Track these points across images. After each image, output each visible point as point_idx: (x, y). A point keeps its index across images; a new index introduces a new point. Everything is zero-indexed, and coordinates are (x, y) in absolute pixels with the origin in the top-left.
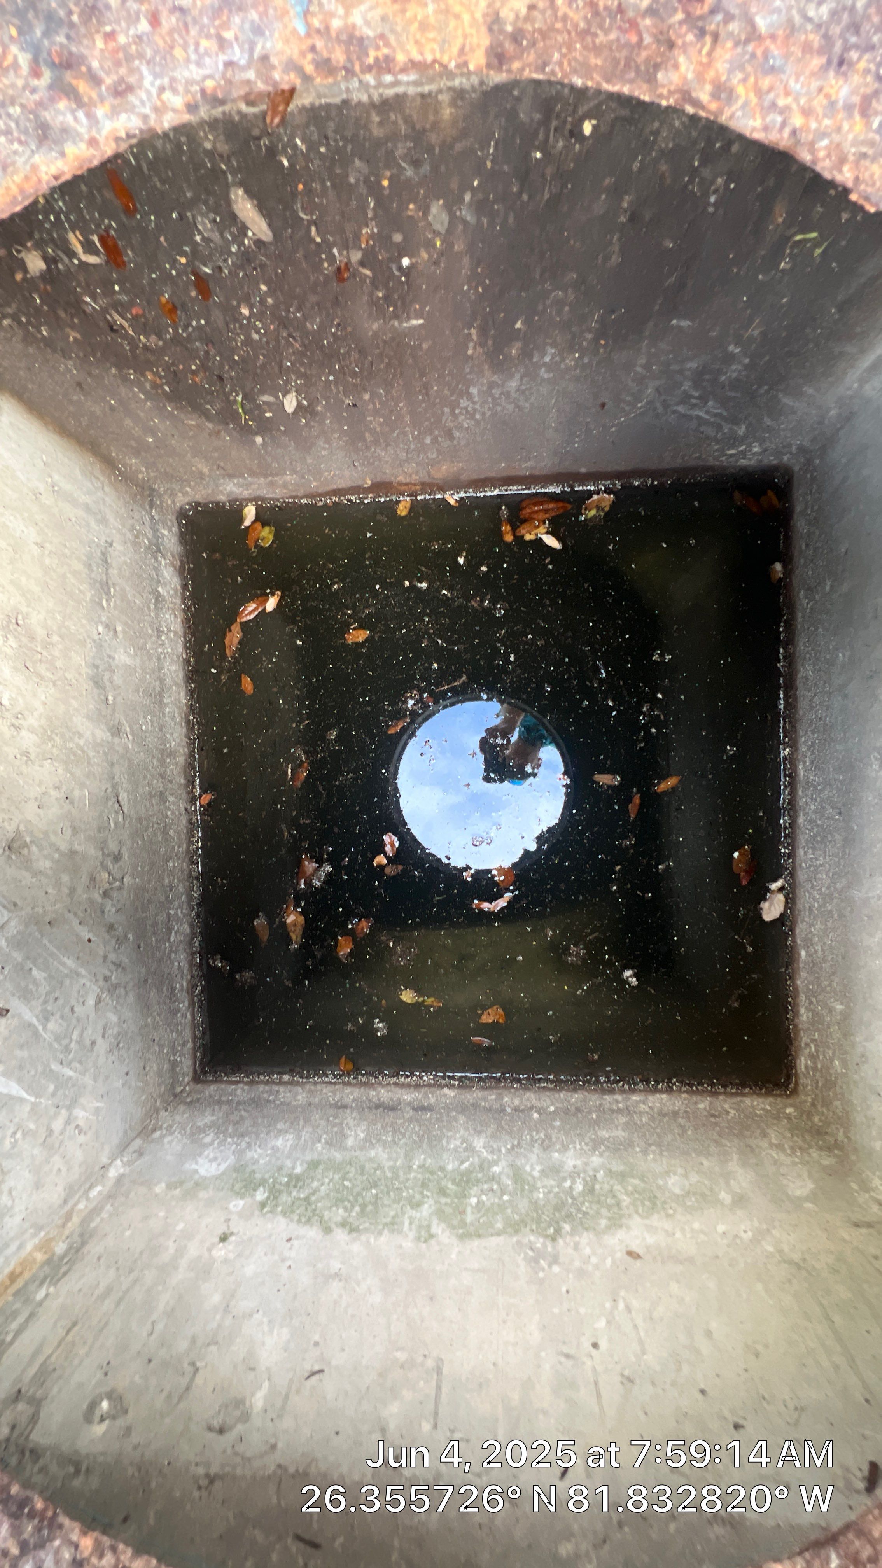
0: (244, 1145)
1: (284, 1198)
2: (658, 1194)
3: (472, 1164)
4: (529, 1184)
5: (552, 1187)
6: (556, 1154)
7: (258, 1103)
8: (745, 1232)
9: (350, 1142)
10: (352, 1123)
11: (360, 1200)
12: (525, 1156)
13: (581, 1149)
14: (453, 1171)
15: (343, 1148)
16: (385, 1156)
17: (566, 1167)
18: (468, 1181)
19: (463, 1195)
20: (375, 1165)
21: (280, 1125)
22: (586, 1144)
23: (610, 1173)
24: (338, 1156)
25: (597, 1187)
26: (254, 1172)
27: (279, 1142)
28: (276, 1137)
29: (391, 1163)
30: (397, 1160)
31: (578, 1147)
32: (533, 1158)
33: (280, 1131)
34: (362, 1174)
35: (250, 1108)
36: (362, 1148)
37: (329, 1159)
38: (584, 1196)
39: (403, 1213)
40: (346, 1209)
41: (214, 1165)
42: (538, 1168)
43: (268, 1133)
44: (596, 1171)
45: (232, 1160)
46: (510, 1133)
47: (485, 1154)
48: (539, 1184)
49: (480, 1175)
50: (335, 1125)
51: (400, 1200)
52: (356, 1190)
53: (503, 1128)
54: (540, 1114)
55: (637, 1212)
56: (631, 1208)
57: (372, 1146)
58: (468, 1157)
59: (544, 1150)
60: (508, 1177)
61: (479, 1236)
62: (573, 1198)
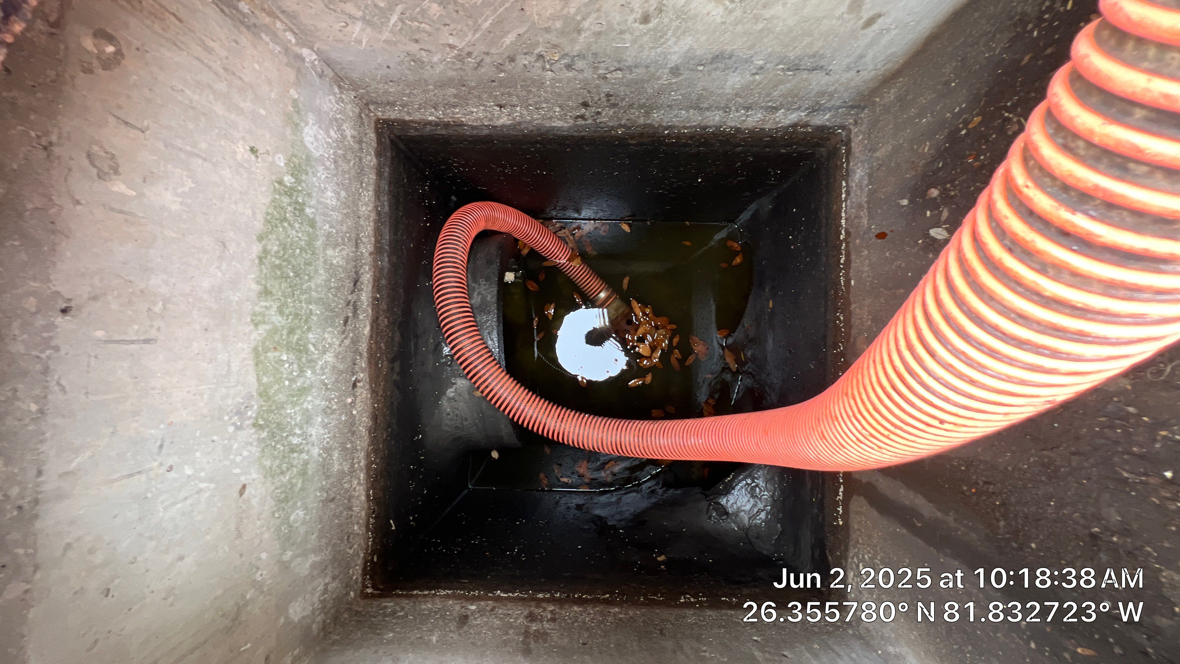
0: (328, 164)
1: (286, 200)
2: (290, 503)
3: (313, 353)
4: (297, 400)
5: (296, 419)
6: (320, 420)
7: (361, 172)
8: (261, 575)
9: (330, 252)
10: (344, 253)
11: (285, 264)
12: (319, 395)
13: (324, 439)
14: (308, 339)
15: (326, 246)
16: (319, 282)
17: (310, 429)
18: (300, 351)
19: (289, 348)
20: (312, 275)
21: (343, 194)
22: (328, 443)
23: (306, 463)
24: (319, 243)
25: (295, 455)
26: (307, 174)
27: (329, 194)
28: (334, 191)
29: (313, 287)
30: (316, 292)
31: (326, 436)
32: (318, 402)
33: (339, 194)
34: (306, 264)
35: (356, 167)
36: (325, 262)
37: (317, 235)
38: (288, 445)
39: (274, 301)
40: (278, 252)
41: (312, 139)
42: (310, 407)
43: (338, 184)
44: (308, 452)
45: (316, 154)
46: (337, 381)
47: (320, 363)
48: (297, 409)
49: (304, 360)
50: (343, 239)
51: (285, 297)
52: (293, 260)
53: (340, 375)
54: (350, 404)
55: (277, 488)
56: (279, 484)
57: (327, 271)
58: (318, 350)
59: (323, 410)
60: (304, 383)
61: (257, 365)
62: (287, 436)
